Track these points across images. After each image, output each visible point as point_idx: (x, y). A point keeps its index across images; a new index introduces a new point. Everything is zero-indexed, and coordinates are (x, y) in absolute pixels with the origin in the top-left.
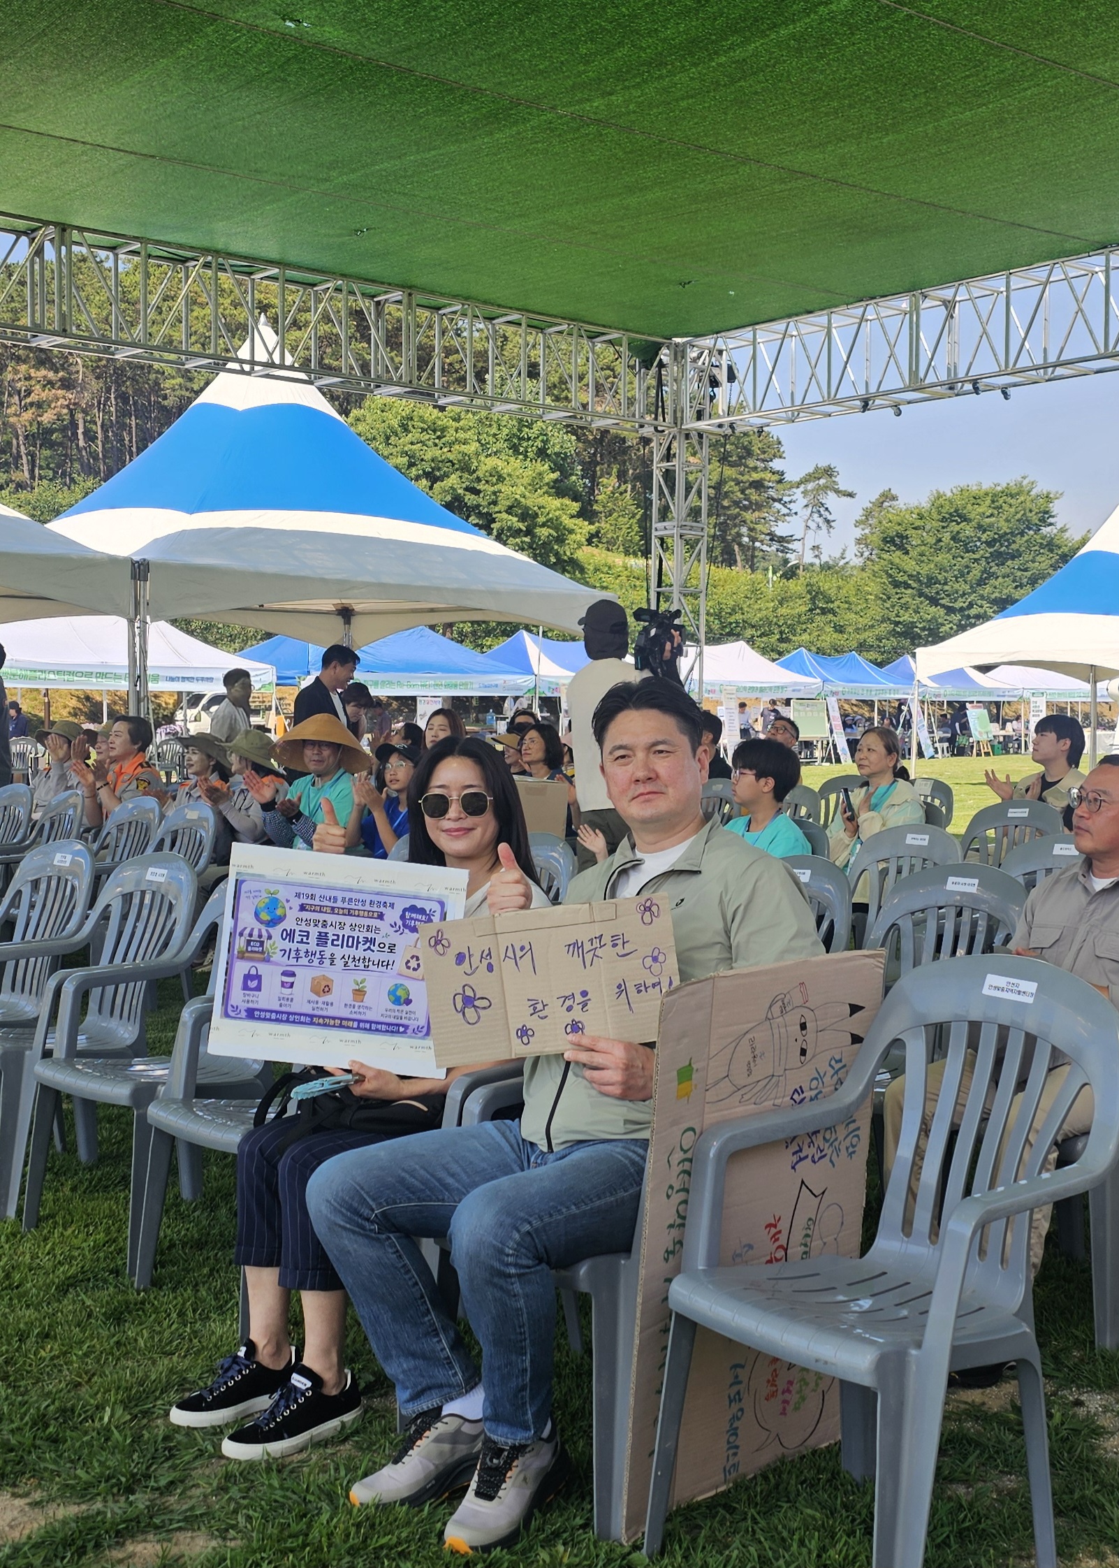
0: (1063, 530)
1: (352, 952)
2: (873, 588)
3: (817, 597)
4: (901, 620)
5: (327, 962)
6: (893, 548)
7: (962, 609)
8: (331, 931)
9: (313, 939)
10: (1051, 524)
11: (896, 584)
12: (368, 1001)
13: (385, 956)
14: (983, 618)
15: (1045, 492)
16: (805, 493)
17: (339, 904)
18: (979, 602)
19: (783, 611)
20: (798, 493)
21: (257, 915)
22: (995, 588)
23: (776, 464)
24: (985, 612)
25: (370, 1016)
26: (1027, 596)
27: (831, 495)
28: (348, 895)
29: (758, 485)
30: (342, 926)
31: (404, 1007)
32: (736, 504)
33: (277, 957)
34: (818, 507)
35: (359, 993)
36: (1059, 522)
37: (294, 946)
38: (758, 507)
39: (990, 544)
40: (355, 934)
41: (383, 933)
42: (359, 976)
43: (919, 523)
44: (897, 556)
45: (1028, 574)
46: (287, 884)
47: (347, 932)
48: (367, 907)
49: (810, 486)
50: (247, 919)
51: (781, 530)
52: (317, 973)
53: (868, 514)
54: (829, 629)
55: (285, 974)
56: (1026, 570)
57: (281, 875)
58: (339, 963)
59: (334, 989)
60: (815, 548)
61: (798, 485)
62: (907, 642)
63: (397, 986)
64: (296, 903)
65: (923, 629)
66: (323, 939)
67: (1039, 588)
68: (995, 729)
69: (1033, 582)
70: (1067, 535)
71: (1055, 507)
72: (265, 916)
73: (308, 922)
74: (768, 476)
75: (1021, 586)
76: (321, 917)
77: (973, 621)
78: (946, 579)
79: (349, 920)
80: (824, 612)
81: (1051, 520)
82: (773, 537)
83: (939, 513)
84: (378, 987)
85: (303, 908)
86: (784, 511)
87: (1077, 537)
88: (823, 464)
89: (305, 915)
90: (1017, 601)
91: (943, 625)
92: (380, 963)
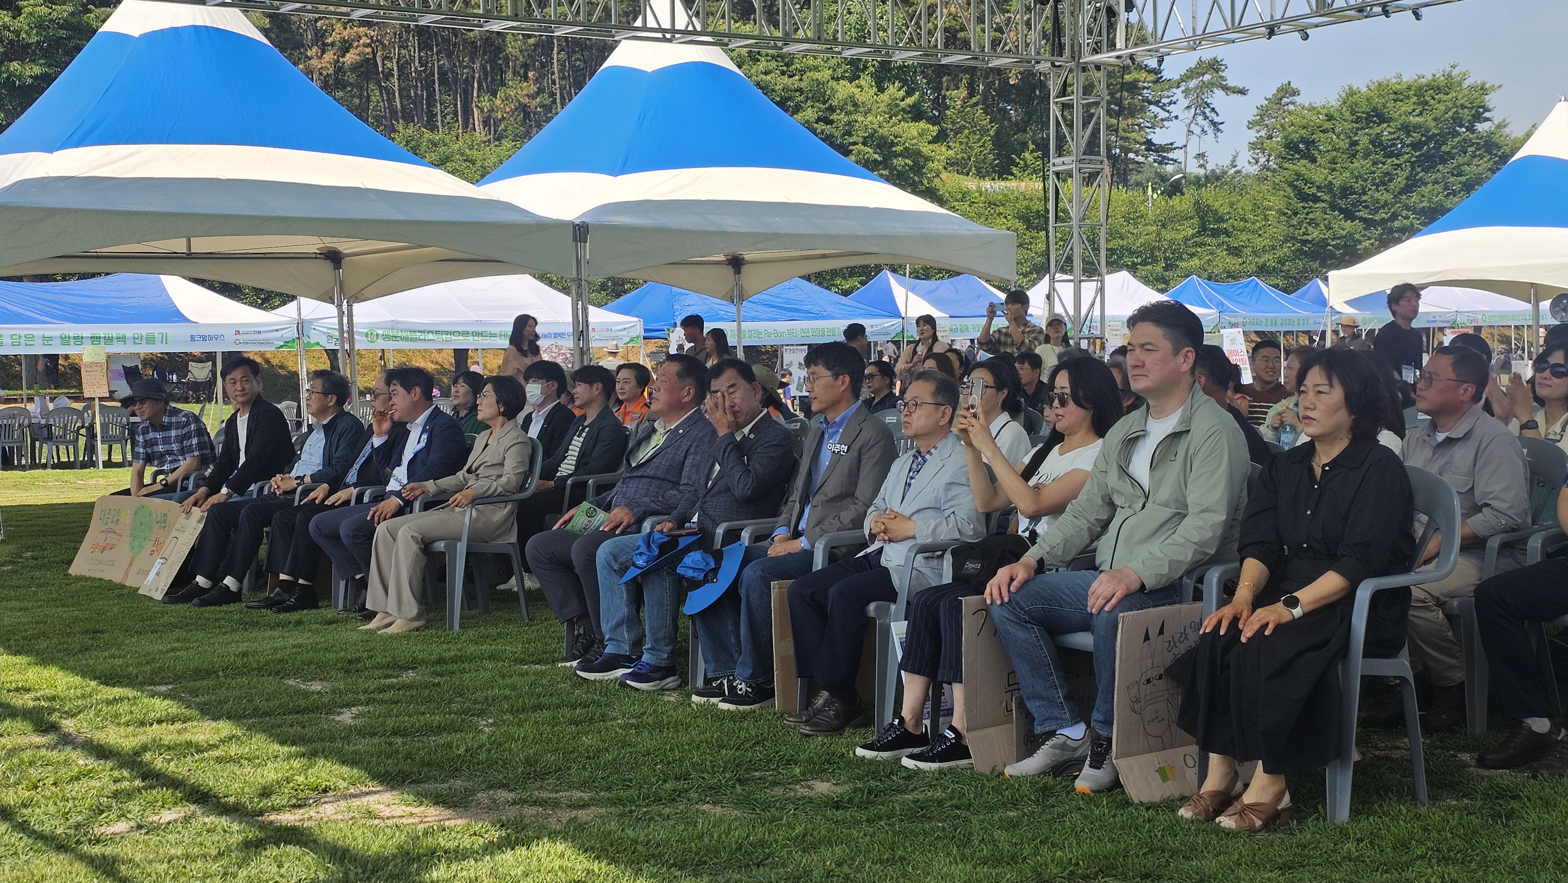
0: (1500, 126)
2: (1275, 202)
3: (1206, 216)
4: (1309, 238)
6: (1297, 156)
7: (1383, 221)
10: (1488, 119)
11: (1303, 197)
14: (1410, 232)
15: (1479, 83)
16: (1186, 92)
18: (1404, 213)
19: (1168, 235)
20: (1178, 94)
22: (1423, 196)
23: (1153, 61)
24: (1412, 224)
26: (1462, 205)
27: (1219, 93)
29: (1131, 88)
34: (1202, 107)
36: (1496, 116)
38: (1132, 112)
39: (1416, 146)
43: (1328, 125)
44: (1302, 166)
45: (1463, 179)
49: (1193, 84)
51: (1159, 137)
53: (1264, 113)
54: (1221, 252)
56: (1460, 175)
60: (1201, 155)
61: (1178, 82)
62: (1315, 265)
65: (1337, 247)
67: (1474, 194)
69: (1469, 187)
70: (1507, 130)
71: (1491, 100)
74: (1139, 74)
75: (1454, 193)
77: (1396, 235)
78: (1364, 189)
80: (1215, 233)
81: (1487, 115)
82: (1150, 147)
83: (1353, 113)
86: (1163, 114)
87: (1519, 133)
88: (1208, 57)
90: (1449, 210)
91: (1360, 242)
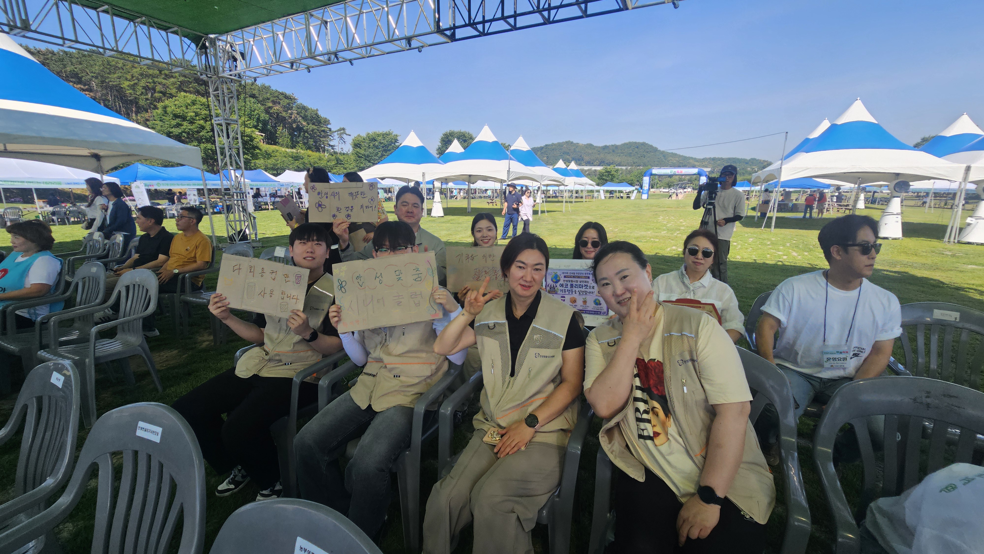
1: (581, 289)
2: (354, 158)
3: (338, 160)
5: (574, 293)
6: (358, 148)
8: (574, 283)
9: (569, 286)
11: (359, 157)
12: (588, 304)
13: (592, 290)
16: (338, 134)
17: (576, 275)
19: (329, 164)
20: (336, 134)
21: (552, 280)
23: (329, 126)
25: (589, 309)
27: (345, 135)
28: (578, 272)
29: (324, 131)
30: (577, 281)
31: (599, 306)
32: (318, 136)
33: (559, 292)
34: (341, 138)
35: (585, 302)
37: (564, 288)
38: (324, 137)
39: (383, 147)
40: (582, 284)
41: (590, 283)
42: (584, 297)
43: (364, 141)
44: (358, 150)
46: (560, 270)
47: (579, 283)
48: (584, 275)
49: (339, 132)
50: (549, 281)
51: (332, 143)
52: (572, 296)
53: (353, 140)
54: (342, 168)
55: (562, 297)
57: (558, 267)
58: (578, 293)
59: (577, 301)
60: (342, 148)
61: (335, 132)
63: (596, 300)
64: (563, 275)
66: (572, 285)
68: (385, 195)
71: (399, 138)
72: (554, 280)
73: (567, 281)
74: (326, 129)
76: (571, 279)
79: (579, 280)
80: (340, 164)
82: (330, 145)
83: (369, 139)
84: (590, 300)
85: (565, 277)
86: (332, 138)
88: (342, 127)
89: (566, 279)
92: (590, 292)
